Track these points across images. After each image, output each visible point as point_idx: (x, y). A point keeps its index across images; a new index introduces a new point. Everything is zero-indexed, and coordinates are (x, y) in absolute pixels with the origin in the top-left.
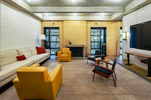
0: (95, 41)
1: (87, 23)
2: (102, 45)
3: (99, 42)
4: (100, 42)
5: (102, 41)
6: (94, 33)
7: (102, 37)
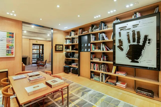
0: (35, 53)
1: (30, 41)
2: (41, 56)
3: (38, 54)
4: (40, 54)
5: (41, 53)
6: (34, 47)
7: (41, 50)
